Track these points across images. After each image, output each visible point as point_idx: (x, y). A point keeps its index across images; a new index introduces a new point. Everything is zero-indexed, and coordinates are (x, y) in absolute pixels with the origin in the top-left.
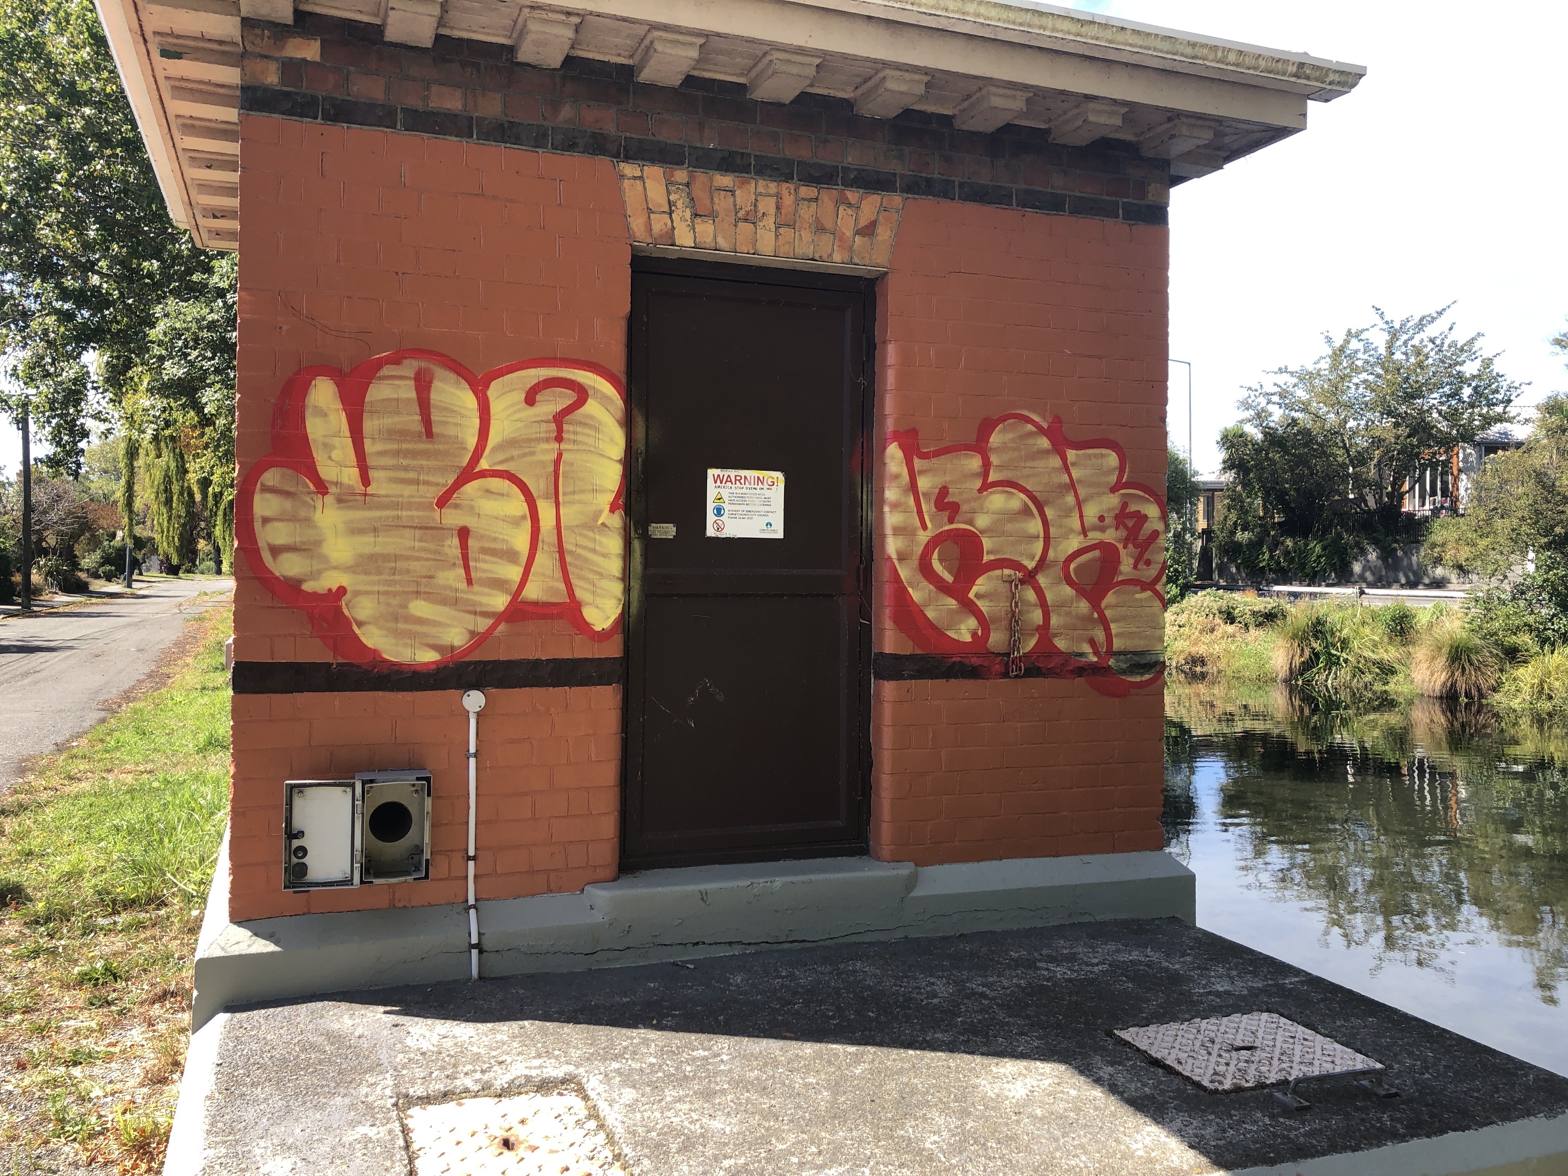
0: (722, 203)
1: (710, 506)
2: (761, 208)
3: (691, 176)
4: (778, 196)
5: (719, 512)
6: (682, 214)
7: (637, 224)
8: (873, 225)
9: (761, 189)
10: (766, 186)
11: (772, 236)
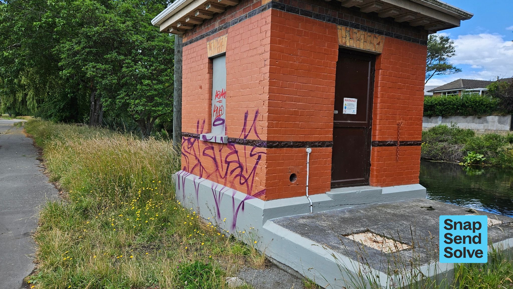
0: (355, 36)
1: (344, 106)
2: (361, 38)
3: (350, 29)
4: (364, 35)
5: (345, 108)
6: (348, 38)
7: (340, 40)
8: (380, 42)
9: (361, 33)
10: (362, 32)
11: (363, 44)
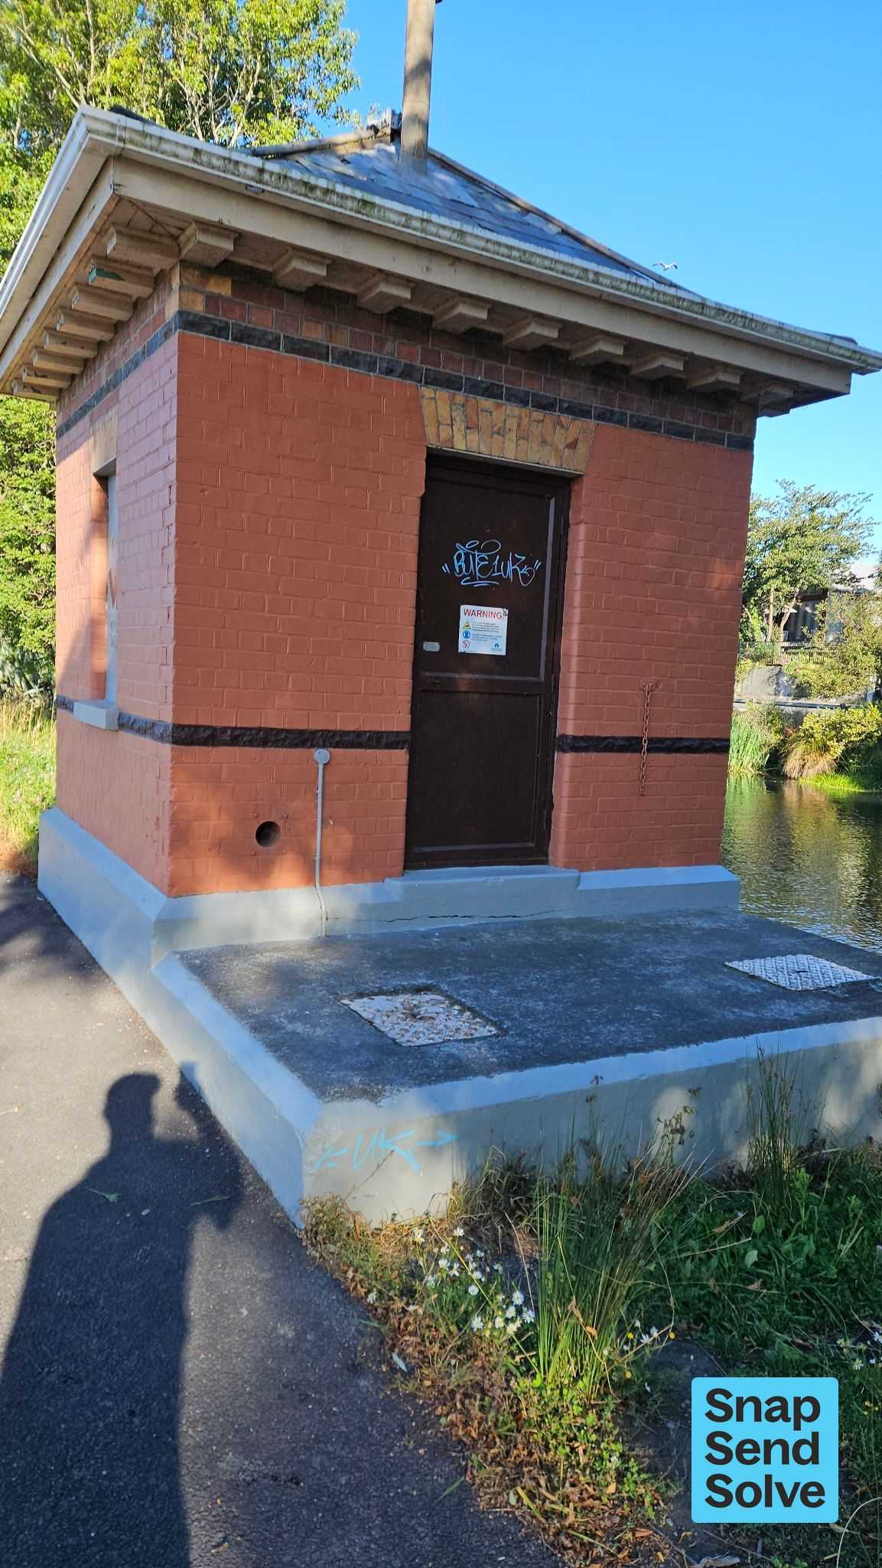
0: (484, 420)
1: (461, 631)
2: (508, 426)
3: (466, 401)
4: (520, 418)
5: (467, 635)
6: (459, 425)
7: (430, 431)
8: (576, 441)
9: (508, 412)
10: (512, 410)
11: (514, 445)
